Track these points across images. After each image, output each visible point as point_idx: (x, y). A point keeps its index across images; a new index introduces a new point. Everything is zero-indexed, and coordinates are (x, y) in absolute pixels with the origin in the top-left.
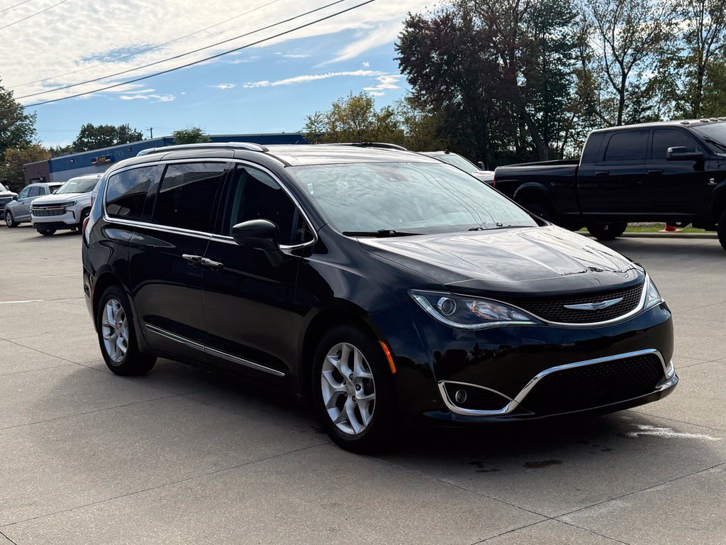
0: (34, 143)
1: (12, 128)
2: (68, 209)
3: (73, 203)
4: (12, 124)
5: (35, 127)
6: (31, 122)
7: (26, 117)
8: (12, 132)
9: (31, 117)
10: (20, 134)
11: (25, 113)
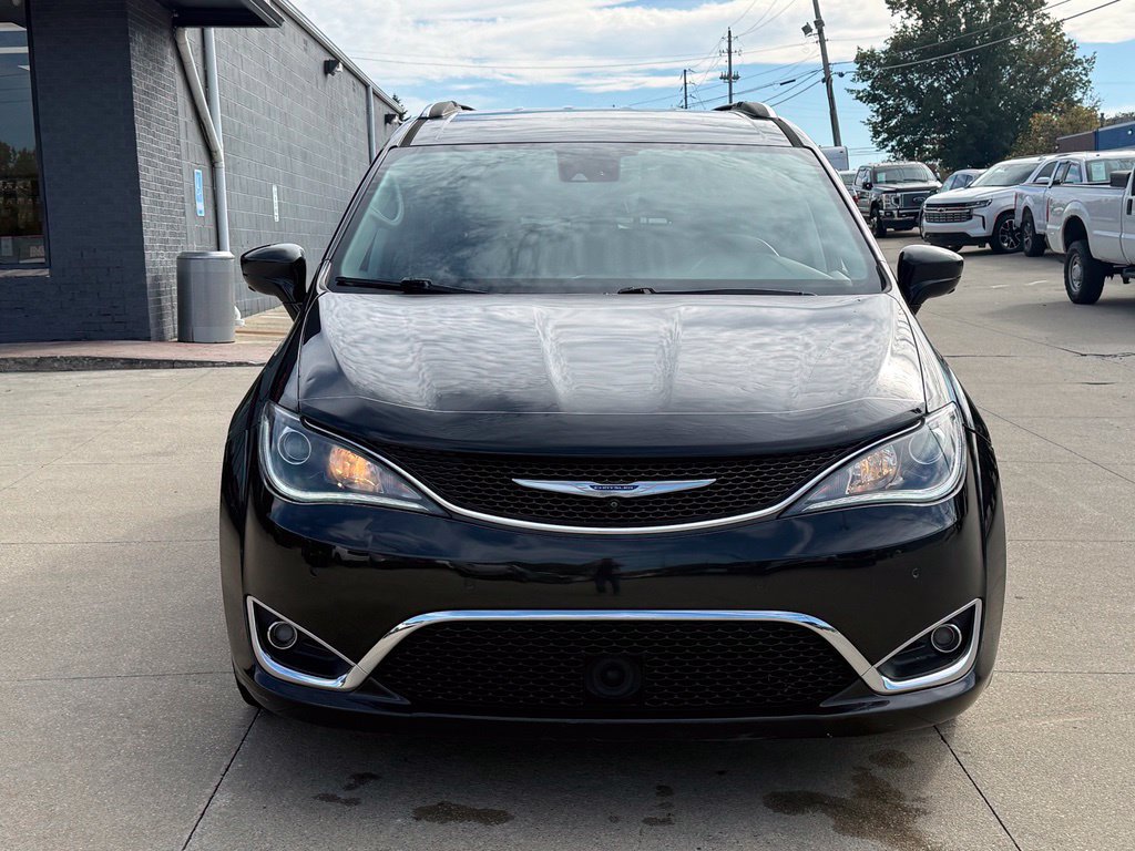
0: (1086, 104)
1: (1054, 80)
2: (975, 212)
3: (985, 203)
4: (1056, 73)
5: (1091, 76)
6: (1084, 69)
7: (1077, 63)
8: (1053, 86)
9: (1087, 61)
10: (1064, 90)
11: (1078, 55)
